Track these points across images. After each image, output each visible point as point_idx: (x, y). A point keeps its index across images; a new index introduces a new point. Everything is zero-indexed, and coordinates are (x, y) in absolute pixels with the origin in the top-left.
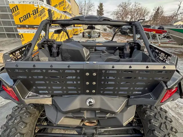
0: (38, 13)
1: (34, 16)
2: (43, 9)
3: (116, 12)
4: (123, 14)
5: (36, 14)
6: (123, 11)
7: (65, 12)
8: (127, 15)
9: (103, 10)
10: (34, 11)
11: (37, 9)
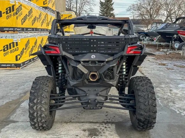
0: (13, 10)
1: (7, 15)
2: (20, 6)
3: (137, 5)
4: (150, 9)
5: (10, 12)
6: (151, 4)
7: (46, 8)
8: (159, 10)
9: (112, 2)
10: (8, 9)
11: (13, 6)
